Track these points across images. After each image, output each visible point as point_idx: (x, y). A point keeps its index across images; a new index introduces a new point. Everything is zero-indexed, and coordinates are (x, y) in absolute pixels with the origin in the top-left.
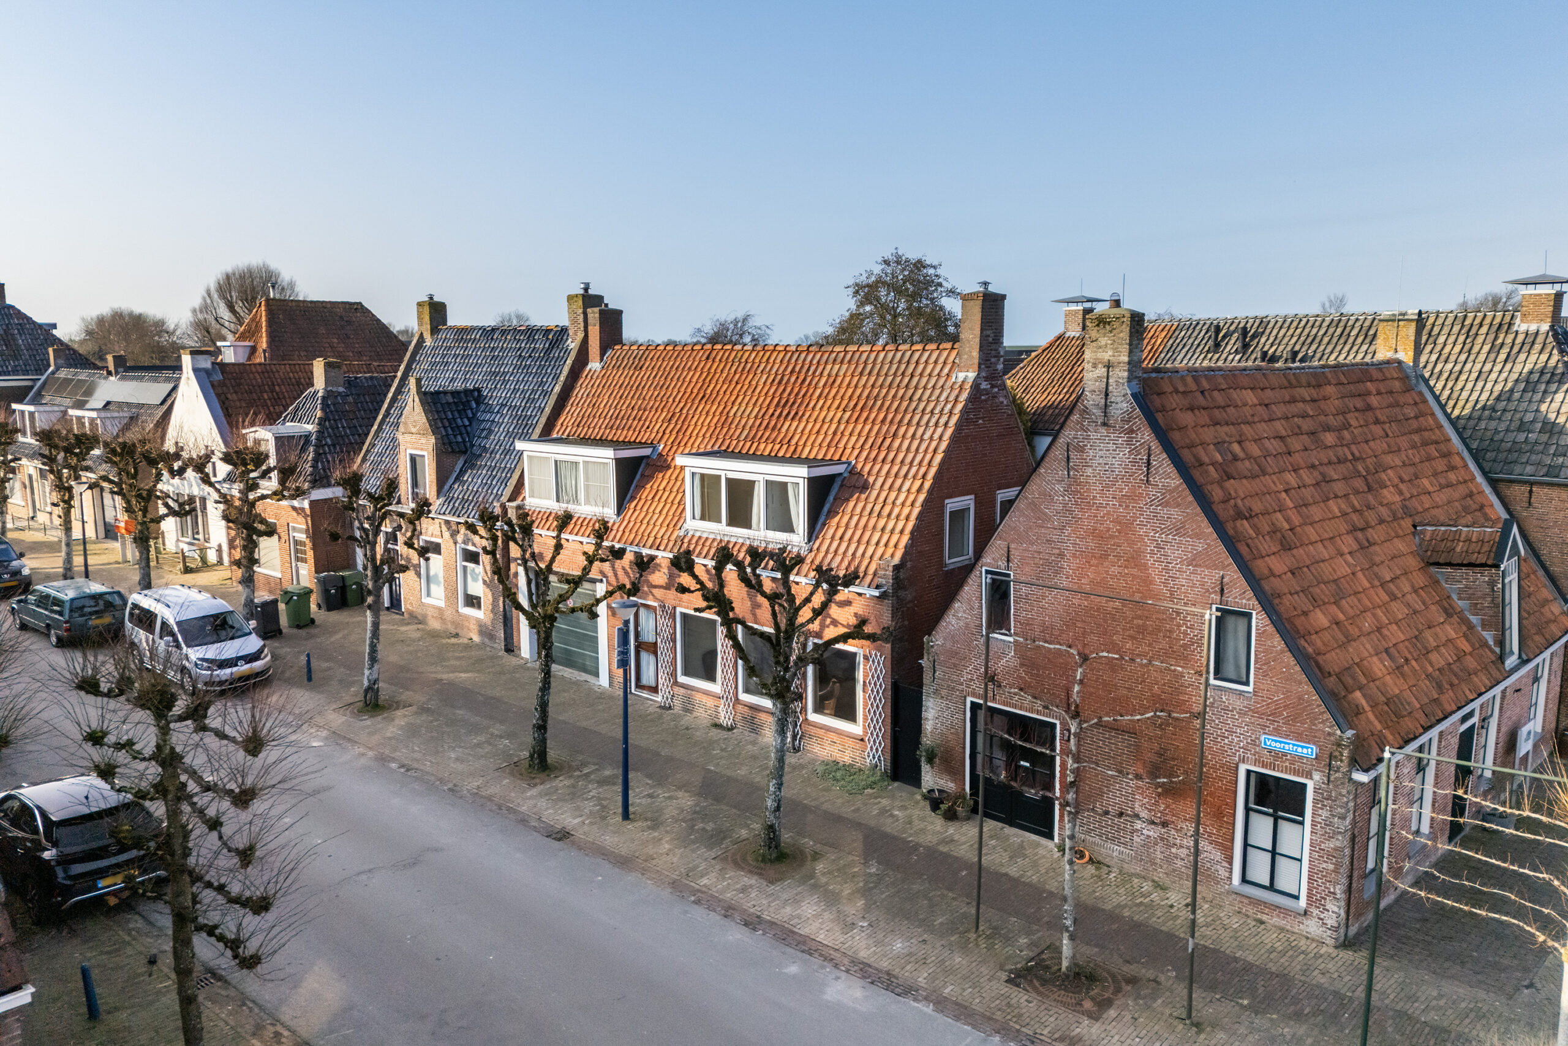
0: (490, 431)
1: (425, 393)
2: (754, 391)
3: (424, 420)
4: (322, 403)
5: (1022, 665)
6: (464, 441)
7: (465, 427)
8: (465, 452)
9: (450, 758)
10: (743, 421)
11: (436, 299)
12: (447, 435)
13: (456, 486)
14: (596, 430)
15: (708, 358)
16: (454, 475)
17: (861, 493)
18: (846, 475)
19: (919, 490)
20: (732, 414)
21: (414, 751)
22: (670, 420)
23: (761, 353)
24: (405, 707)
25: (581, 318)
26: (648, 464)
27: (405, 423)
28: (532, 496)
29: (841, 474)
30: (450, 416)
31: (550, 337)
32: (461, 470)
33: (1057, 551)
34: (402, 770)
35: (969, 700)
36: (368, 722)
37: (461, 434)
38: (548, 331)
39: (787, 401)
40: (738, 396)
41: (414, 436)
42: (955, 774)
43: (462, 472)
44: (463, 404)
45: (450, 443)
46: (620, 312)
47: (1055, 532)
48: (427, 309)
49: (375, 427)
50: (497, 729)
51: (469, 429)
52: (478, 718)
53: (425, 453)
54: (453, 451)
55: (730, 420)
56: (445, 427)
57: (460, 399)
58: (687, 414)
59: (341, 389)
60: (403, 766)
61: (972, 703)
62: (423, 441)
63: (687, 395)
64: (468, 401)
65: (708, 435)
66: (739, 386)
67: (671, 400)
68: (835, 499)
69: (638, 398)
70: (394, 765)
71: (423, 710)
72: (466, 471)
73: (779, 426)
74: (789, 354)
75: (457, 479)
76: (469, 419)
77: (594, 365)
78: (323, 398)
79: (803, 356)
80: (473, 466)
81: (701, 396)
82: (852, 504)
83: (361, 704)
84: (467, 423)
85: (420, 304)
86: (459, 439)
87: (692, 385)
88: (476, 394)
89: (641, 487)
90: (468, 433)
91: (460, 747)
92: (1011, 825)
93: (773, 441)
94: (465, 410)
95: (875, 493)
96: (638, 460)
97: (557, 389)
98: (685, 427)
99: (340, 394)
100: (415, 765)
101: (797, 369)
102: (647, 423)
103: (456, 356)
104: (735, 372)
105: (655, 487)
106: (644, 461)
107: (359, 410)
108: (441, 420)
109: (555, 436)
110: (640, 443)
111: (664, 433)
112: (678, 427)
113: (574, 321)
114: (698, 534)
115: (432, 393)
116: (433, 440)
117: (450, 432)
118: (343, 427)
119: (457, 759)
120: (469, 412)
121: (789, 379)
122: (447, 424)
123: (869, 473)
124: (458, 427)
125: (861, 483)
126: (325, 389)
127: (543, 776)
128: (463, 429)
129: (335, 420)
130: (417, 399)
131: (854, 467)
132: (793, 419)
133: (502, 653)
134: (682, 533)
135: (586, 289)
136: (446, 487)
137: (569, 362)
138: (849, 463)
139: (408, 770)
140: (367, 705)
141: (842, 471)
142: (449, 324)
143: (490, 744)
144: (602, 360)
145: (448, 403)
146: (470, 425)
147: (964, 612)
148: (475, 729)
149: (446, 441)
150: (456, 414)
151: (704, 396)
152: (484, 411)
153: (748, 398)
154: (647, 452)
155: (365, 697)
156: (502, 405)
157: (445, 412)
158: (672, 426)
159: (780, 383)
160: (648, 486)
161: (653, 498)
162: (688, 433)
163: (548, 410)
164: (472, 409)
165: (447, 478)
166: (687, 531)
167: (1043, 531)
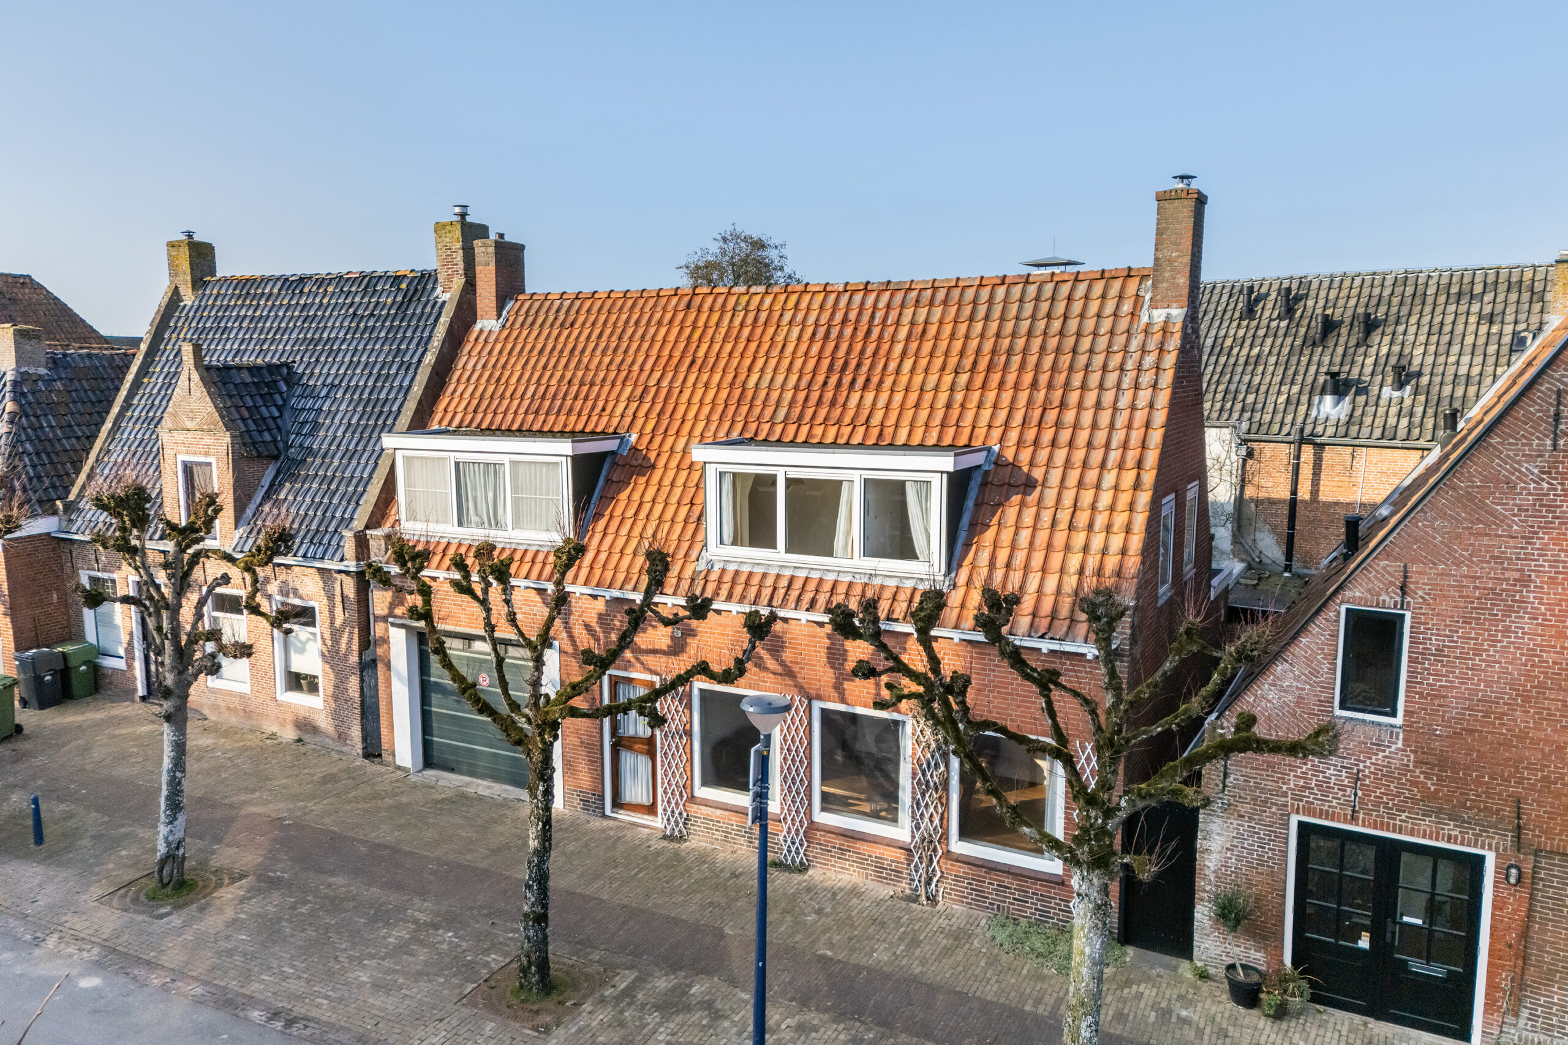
0: (316, 426)
1: (208, 368)
2: (782, 351)
3: (209, 407)
4: (13, 391)
5: (1418, 763)
6: (275, 441)
7: (274, 419)
8: (276, 458)
9: (362, 985)
10: (775, 395)
11: (197, 238)
12: (248, 431)
13: (266, 508)
14: (510, 417)
15: (688, 306)
16: (261, 493)
17: (1025, 494)
18: (986, 468)
19: (1137, 486)
20: (751, 383)
21: (286, 977)
22: (641, 397)
23: (783, 297)
24: (233, 880)
25: (459, 257)
26: (614, 464)
27: (175, 415)
28: (413, 517)
29: (979, 466)
30: (251, 404)
31: (404, 286)
32: (272, 485)
33: (1517, 575)
34: (279, 1025)
35: (1294, 820)
36: (176, 920)
37: (269, 430)
38: (397, 279)
39: (846, 364)
40: (755, 359)
41: (190, 435)
42: (1264, 938)
43: (273, 488)
44: (267, 384)
45: (254, 443)
46: (520, 248)
47: (1512, 542)
48: (184, 254)
49: (108, 425)
50: (422, 910)
51: (279, 420)
52: (375, 891)
53: (212, 460)
54: (260, 456)
55: (750, 394)
56: (244, 420)
57: (262, 376)
58: (670, 389)
59: (43, 371)
60: (275, 1015)
61: (1300, 823)
62: (208, 440)
63: (663, 361)
64: (275, 382)
65: (716, 417)
66: (753, 346)
67: (636, 368)
68: (978, 505)
69: (577, 368)
70: (256, 1015)
71: (267, 883)
72: (281, 486)
73: (841, 400)
74: (833, 296)
75: (267, 497)
76: (279, 408)
77: (487, 323)
78: (15, 383)
79: (858, 298)
80: (293, 478)
81: (688, 361)
82: (1011, 513)
83: (153, 883)
84: (277, 414)
85: (172, 245)
86: (267, 437)
87: (669, 346)
88: (285, 371)
89: (608, 498)
90: (279, 429)
91: (372, 957)
92: (1378, 1018)
93: (839, 422)
94: (271, 394)
95: (1051, 495)
96: (601, 457)
97: (430, 358)
98: (670, 408)
99: (41, 377)
100: (299, 1010)
101: (852, 316)
102: (600, 404)
103: (241, 319)
104: (742, 325)
105: (636, 496)
106: (608, 460)
107: (74, 402)
108: (237, 407)
109: (436, 427)
110: (593, 433)
111: (635, 417)
112: (658, 407)
113: (448, 262)
114: (732, 568)
115: (218, 369)
116: (227, 438)
117: (253, 427)
118: (52, 427)
119: (377, 986)
120: (277, 397)
121: (841, 334)
122: (246, 414)
123: (1032, 464)
124: (264, 419)
125: (1023, 480)
126: (17, 370)
127: (550, 1003)
128: (270, 422)
129: (37, 417)
130: (195, 376)
131: (999, 455)
132: (865, 387)
133: (360, 761)
134: (702, 566)
135: (463, 215)
136: (249, 512)
137: (445, 320)
138: (989, 450)
139: (290, 1023)
140: (165, 886)
141: (981, 462)
142: (219, 274)
143: (422, 943)
144: (499, 316)
145: (246, 384)
146: (281, 416)
147: (1297, 678)
148: (382, 916)
149: (248, 440)
150: (258, 398)
151: (693, 362)
152: (301, 396)
153: (773, 362)
154: (611, 445)
155: (161, 871)
156: (332, 385)
157: (241, 397)
158: (646, 407)
159: (827, 336)
160: (623, 496)
161: (636, 514)
162: (679, 415)
163: (417, 390)
164: (281, 393)
165: (250, 497)
166: (710, 562)
167: (1486, 541)
